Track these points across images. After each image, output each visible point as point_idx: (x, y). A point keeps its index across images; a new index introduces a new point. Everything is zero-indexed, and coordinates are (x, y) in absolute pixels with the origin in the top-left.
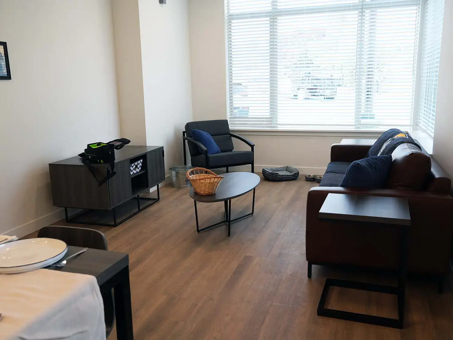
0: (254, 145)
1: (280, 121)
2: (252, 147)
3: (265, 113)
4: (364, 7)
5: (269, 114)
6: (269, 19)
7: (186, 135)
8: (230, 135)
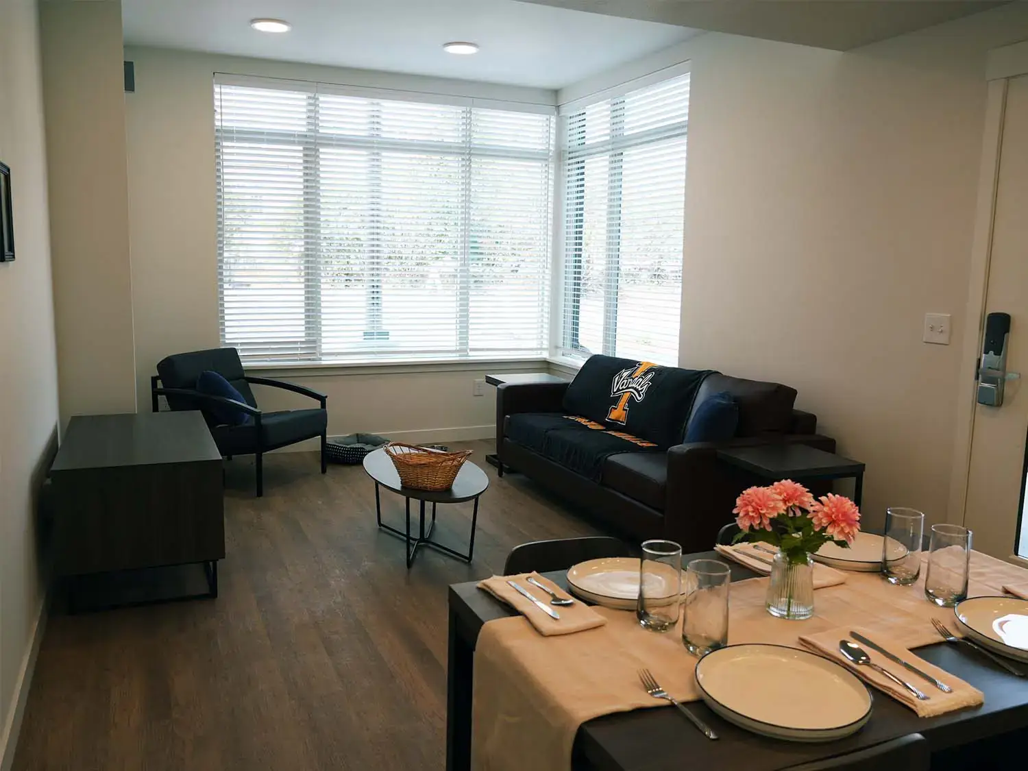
0: (326, 397)
1: (325, 348)
2: (322, 399)
3: (295, 330)
4: (472, 152)
5: (303, 334)
6: (301, 148)
7: (160, 385)
8: (246, 380)
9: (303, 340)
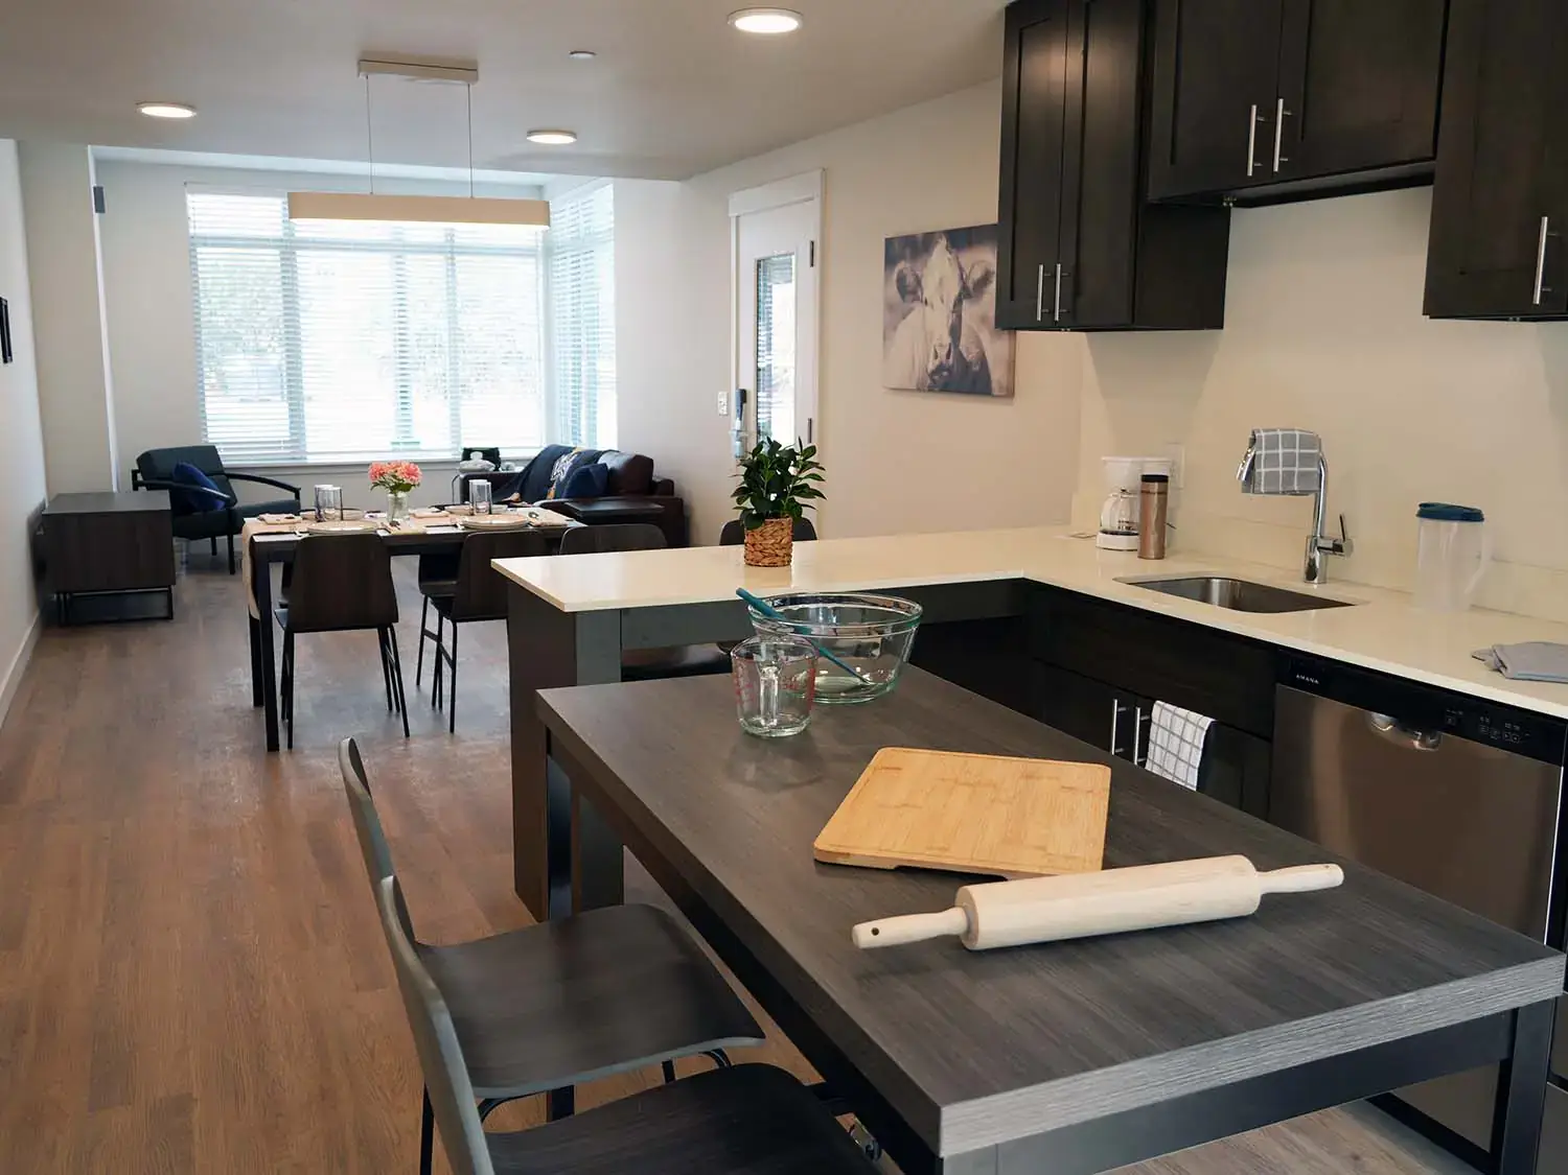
0: (302, 489)
1: (311, 448)
2: (296, 492)
3: (279, 430)
4: (454, 251)
5: (288, 434)
6: (277, 252)
7: (140, 477)
8: (226, 476)
9: (288, 439)
